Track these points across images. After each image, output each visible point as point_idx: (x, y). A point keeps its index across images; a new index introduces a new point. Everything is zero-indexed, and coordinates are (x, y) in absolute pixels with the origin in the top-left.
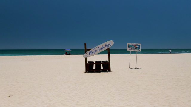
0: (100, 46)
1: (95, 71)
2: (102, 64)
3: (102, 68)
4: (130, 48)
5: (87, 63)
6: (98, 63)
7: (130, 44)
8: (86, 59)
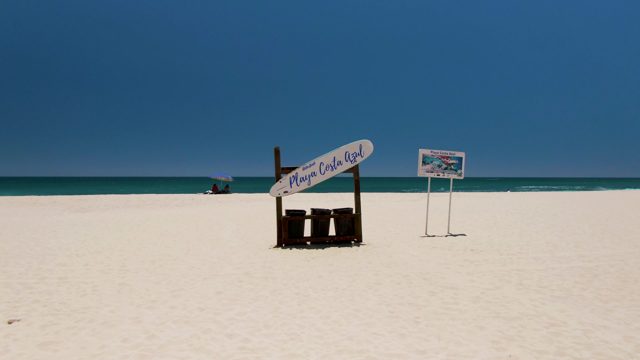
0: (327, 158)
1: (309, 243)
2: (332, 220)
3: (332, 232)
4: (428, 167)
5: (284, 214)
6: (320, 217)
7: (427, 152)
8: (279, 201)
